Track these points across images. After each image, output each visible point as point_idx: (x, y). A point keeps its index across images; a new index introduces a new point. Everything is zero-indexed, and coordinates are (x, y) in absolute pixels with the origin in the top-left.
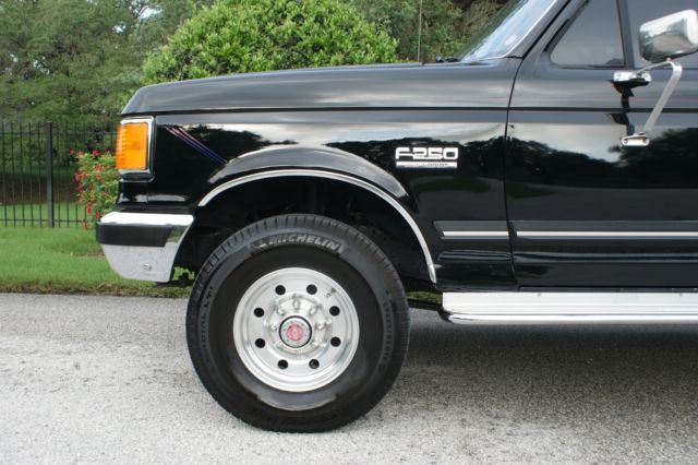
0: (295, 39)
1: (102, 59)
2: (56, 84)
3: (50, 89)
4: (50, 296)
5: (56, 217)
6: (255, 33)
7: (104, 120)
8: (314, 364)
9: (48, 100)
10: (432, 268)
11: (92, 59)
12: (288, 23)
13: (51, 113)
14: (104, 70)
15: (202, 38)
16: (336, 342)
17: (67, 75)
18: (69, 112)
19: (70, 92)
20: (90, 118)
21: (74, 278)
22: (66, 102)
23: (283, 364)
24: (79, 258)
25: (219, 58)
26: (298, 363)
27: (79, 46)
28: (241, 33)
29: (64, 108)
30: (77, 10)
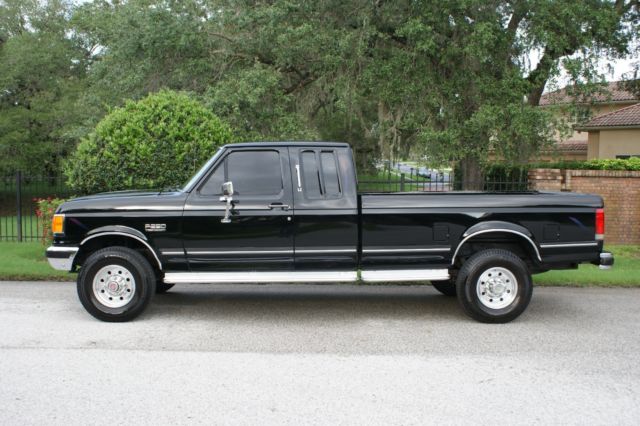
0: (165, 133)
1: (58, 95)
2: (19, 116)
3: (14, 121)
4: (25, 282)
5: (23, 235)
6: (141, 130)
7: (60, 147)
8: (121, 298)
9: (13, 130)
10: (160, 265)
11: (50, 95)
12: (162, 124)
13: (15, 141)
14: (60, 104)
15: (111, 132)
16: (129, 290)
17: (29, 108)
18: (31, 142)
19: (31, 123)
20: (48, 145)
21: (37, 273)
22: (28, 132)
23: (111, 299)
24: (40, 262)
25: (120, 146)
26: (116, 298)
27: (39, 84)
28: (134, 130)
29: (26, 137)
30: (37, 55)
